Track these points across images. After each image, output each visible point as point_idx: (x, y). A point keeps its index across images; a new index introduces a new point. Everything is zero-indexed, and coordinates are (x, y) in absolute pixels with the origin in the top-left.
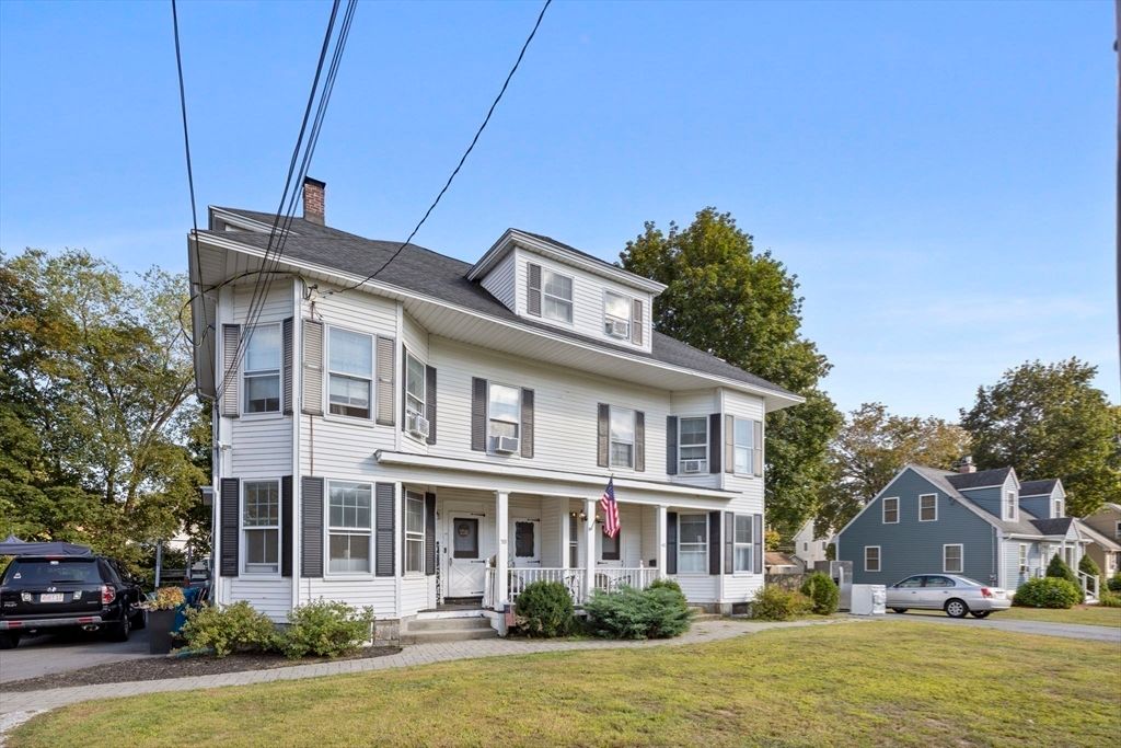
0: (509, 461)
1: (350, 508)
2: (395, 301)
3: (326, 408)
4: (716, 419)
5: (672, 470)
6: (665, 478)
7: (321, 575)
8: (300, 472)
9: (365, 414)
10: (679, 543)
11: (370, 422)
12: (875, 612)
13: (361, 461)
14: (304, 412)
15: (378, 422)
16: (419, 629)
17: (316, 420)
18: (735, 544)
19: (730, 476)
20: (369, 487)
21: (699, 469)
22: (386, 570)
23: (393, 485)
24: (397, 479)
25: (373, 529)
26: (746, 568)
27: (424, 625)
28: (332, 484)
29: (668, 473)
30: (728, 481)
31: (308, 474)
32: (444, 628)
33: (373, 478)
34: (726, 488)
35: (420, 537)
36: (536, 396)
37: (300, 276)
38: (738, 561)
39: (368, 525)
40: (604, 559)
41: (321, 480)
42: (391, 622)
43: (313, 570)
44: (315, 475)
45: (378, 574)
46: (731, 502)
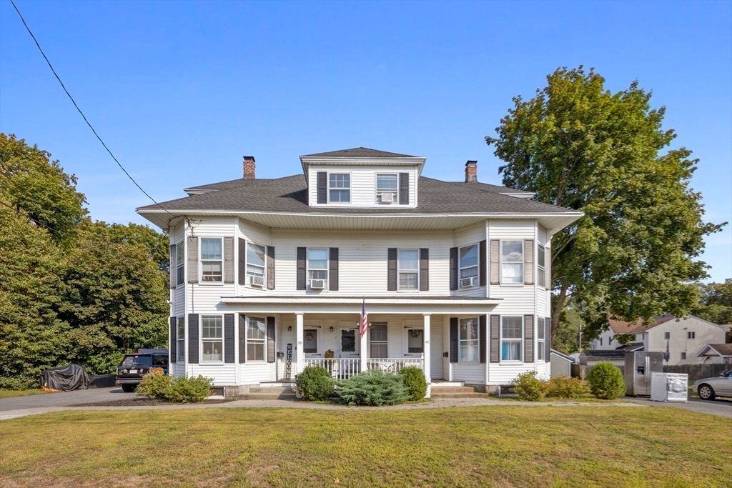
0: (322, 294)
1: (212, 325)
2: (233, 217)
3: (200, 279)
4: (483, 244)
5: (454, 286)
6: (448, 293)
7: (198, 363)
8: (188, 311)
9: (220, 279)
10: (459, 340)
11: (222, 283)
12: (669, 399)
13: (217, 303)
14: (189, 282)
15: (225, 282)
16: (255, 392)
17: (195, 285)
18: (502, 339)
19: (497, 287)
20: (221, 317)
21: (472, 285)
22: (229, 359)
23: (233, 315)
24: (236, 313)
25: (223, 338)
26: (518, 358)
27: (258, 390)
28: (203, 317)
29: (451, 289)
30: (492, 291)
31: (191, 312)
32: (269, 392)
33: (222, 313)
34: (491, 297)
35: (263, 341)
36: (339, 252)
37: (186, 216)
38: (512, 350)
39: (221, 336)
40: (409, 352)
41: (197, 315)
42: (234, 387)
43: (194, 359)
44: (195, 312)
45: (226, 362)
46: (497, 307)
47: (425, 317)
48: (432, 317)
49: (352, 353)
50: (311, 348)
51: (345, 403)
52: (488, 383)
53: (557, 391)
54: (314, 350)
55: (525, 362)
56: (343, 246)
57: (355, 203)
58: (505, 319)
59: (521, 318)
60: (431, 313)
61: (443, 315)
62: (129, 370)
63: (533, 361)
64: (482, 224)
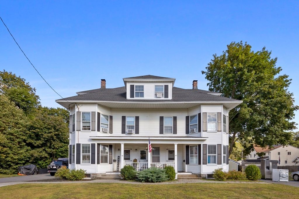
0: (132, 135)
1: (86, 148)
2: (95, 103)
3: (81, 129)
4: (200, 114)
5: (187, 132)
6: (185, 135)
7: (80, 164)
8: (76, 142)
9: (89, 129)
10: (190, 155)
11: (90, 131)
12: (280, 180)
13: (88, 139)
14: (77, 130)
15: (92, 130)
16: (104, 176)
17: (79, 132)
18: (208, 154)
19: (206, 132)
20: (90, 145)
21: (195, 131)
22: (93, 162)
23: (95, 144)
24: (96, 143)
25: (91, 154)
26: (215, 163)
27: (105, 175)
28: (82, 145)
29: (186, 133)
30: (203, 134)
31: (78, 143)
32: (110, 176)
33: (90, 143)
34: (203, 137)
35: (107, 155)
36: (139, 118)
37: (76, 103)
38: (212, 159)
39: (90, 153)
40: (169, 160)
41: (80, 144)
42: (95, 174)
43: (78, 162)
44: (79, 143)
45: (91, 164)
46: (206, 141)
47: (175, 145)
48: (178, 145)
49: (145, 160)
50: (128, 158)
51: (140, 181)
52: (202, 173)
53: (232, 177)
54: (129, 159)
55: (218, 164)
56: (141, 116)
57: (146, 97)
58: (209, 146)
59: (216, 145)
60: (177, 143)
61: (183, 144)
62: (53, 167)
63: (221, 164)
64: (199, 106)
